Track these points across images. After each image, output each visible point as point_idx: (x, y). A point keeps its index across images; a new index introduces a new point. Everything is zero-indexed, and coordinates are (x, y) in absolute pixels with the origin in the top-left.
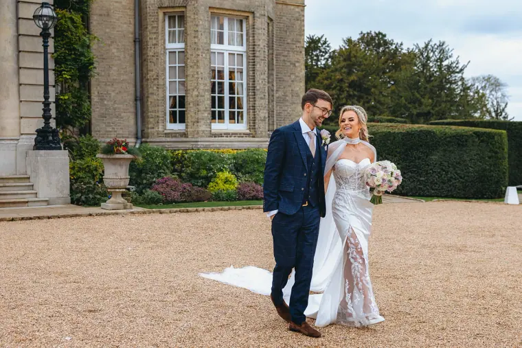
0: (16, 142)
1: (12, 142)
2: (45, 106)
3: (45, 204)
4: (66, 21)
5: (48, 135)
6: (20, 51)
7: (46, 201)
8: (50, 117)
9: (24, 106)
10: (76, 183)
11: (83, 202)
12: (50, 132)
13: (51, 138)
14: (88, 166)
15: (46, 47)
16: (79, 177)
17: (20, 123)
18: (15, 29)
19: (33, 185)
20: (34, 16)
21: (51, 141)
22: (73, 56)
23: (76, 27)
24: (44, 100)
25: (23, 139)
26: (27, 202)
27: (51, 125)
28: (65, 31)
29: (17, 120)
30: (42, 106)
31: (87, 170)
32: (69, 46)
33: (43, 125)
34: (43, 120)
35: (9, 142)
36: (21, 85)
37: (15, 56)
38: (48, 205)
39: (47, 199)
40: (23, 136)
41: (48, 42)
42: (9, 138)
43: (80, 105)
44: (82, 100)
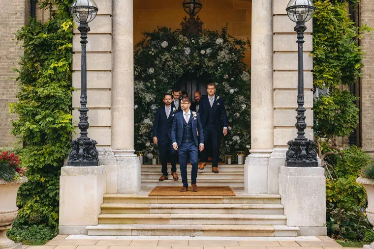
0: (268, 156)
1: (264, 155)
2: (299, 114)
3: (294, 234)
4: (328, 14)
5: (301, 148)
6: (274, 52)
7: (296, 231)
8: (304, 127)
9: (278, 114)
10: (335, 207)
11: (343, 234)
12: (303, 145)
13: (304, 152)
14: (351, 187)
15: (300, 43)
16: (340, 201)
17: (273, 133)
18: (269, 27)
19: (283, 209)
20: (288, 9)
21: (304, 156)
22: (336, 54)
23: (340, 20)
24: (297, 106)
25: (276, 151)
26: (273, 231)
27: (306, 136)
28: (326, 25)
29: (270, 131)
30: (296, 114)
31: (349, 192)
32: (331, 42)
33: (296, 136)
34: (297, 131)
35: (259, 155)
36: (274, 89)
37: (269, 58)
38: (299, 235)
39: (297, 228)
40: (277, 149)
41: (303, 37)
42: (261, 151)
43: (343, 112)
44: (346, 106)
